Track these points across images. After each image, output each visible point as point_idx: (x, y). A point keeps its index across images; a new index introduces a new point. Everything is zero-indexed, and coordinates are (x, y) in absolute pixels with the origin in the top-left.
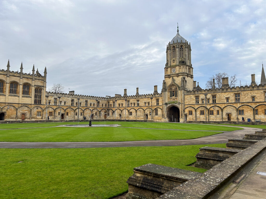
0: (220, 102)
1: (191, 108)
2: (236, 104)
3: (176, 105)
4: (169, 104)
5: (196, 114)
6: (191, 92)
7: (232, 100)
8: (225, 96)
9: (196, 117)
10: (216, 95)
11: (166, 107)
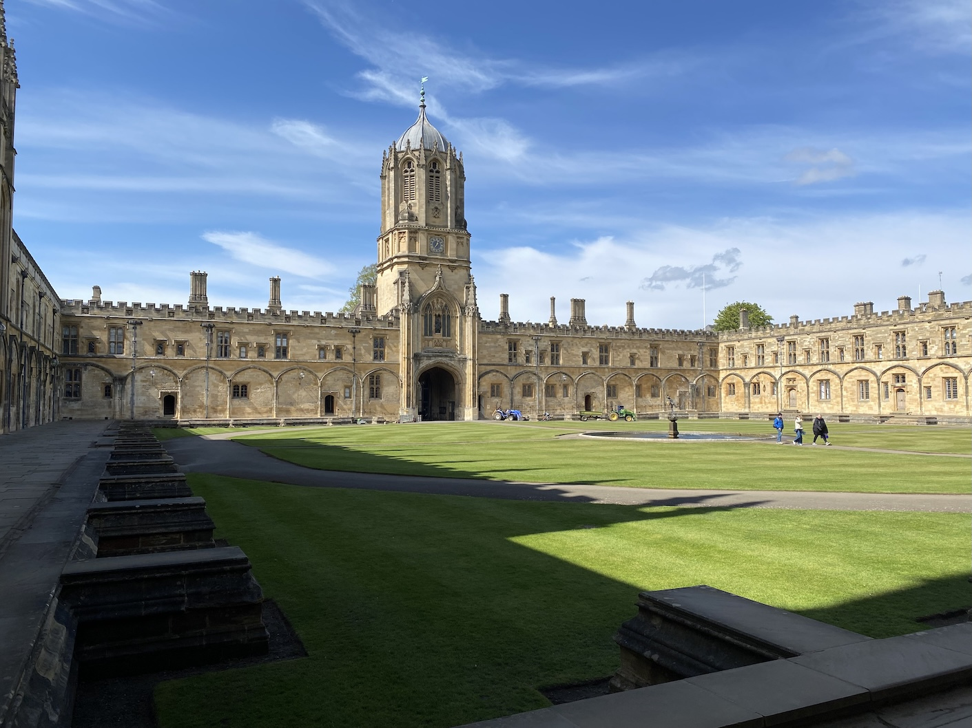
0: (570, 362)
2: (602, 370)
5: (512, 394)
6: (498, 325)
7: (593, 360)
8: (581, 348)
9: (512, 403)
10: (561, 344)
11: (417, 368)
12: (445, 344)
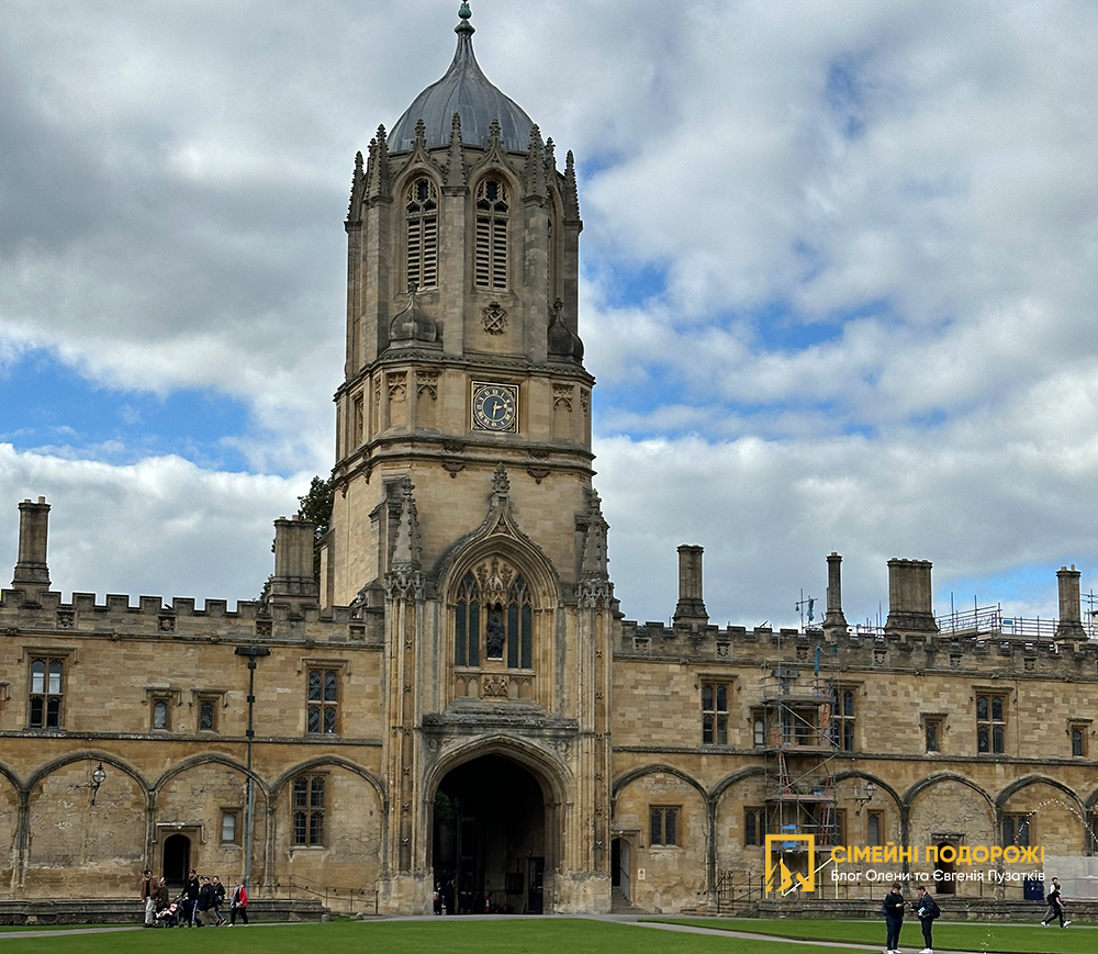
0: (889, 745)
1: (670, 778)
2: (986, 768)
3: (536, 742)
4: (467, 728)
5: (713, 837)
6: (669, 635)
7: (959, 738)
8: (920, 701)
9: (712, 863)
10: (861, 691)
11: (433, 759)
12: (514, 688)
